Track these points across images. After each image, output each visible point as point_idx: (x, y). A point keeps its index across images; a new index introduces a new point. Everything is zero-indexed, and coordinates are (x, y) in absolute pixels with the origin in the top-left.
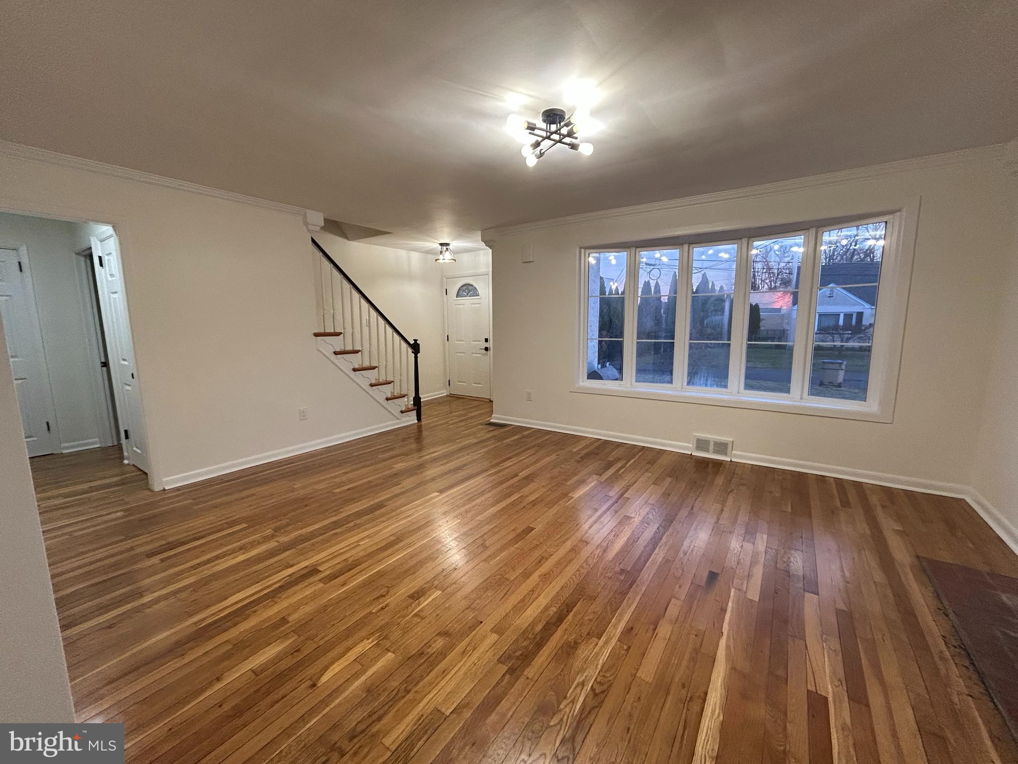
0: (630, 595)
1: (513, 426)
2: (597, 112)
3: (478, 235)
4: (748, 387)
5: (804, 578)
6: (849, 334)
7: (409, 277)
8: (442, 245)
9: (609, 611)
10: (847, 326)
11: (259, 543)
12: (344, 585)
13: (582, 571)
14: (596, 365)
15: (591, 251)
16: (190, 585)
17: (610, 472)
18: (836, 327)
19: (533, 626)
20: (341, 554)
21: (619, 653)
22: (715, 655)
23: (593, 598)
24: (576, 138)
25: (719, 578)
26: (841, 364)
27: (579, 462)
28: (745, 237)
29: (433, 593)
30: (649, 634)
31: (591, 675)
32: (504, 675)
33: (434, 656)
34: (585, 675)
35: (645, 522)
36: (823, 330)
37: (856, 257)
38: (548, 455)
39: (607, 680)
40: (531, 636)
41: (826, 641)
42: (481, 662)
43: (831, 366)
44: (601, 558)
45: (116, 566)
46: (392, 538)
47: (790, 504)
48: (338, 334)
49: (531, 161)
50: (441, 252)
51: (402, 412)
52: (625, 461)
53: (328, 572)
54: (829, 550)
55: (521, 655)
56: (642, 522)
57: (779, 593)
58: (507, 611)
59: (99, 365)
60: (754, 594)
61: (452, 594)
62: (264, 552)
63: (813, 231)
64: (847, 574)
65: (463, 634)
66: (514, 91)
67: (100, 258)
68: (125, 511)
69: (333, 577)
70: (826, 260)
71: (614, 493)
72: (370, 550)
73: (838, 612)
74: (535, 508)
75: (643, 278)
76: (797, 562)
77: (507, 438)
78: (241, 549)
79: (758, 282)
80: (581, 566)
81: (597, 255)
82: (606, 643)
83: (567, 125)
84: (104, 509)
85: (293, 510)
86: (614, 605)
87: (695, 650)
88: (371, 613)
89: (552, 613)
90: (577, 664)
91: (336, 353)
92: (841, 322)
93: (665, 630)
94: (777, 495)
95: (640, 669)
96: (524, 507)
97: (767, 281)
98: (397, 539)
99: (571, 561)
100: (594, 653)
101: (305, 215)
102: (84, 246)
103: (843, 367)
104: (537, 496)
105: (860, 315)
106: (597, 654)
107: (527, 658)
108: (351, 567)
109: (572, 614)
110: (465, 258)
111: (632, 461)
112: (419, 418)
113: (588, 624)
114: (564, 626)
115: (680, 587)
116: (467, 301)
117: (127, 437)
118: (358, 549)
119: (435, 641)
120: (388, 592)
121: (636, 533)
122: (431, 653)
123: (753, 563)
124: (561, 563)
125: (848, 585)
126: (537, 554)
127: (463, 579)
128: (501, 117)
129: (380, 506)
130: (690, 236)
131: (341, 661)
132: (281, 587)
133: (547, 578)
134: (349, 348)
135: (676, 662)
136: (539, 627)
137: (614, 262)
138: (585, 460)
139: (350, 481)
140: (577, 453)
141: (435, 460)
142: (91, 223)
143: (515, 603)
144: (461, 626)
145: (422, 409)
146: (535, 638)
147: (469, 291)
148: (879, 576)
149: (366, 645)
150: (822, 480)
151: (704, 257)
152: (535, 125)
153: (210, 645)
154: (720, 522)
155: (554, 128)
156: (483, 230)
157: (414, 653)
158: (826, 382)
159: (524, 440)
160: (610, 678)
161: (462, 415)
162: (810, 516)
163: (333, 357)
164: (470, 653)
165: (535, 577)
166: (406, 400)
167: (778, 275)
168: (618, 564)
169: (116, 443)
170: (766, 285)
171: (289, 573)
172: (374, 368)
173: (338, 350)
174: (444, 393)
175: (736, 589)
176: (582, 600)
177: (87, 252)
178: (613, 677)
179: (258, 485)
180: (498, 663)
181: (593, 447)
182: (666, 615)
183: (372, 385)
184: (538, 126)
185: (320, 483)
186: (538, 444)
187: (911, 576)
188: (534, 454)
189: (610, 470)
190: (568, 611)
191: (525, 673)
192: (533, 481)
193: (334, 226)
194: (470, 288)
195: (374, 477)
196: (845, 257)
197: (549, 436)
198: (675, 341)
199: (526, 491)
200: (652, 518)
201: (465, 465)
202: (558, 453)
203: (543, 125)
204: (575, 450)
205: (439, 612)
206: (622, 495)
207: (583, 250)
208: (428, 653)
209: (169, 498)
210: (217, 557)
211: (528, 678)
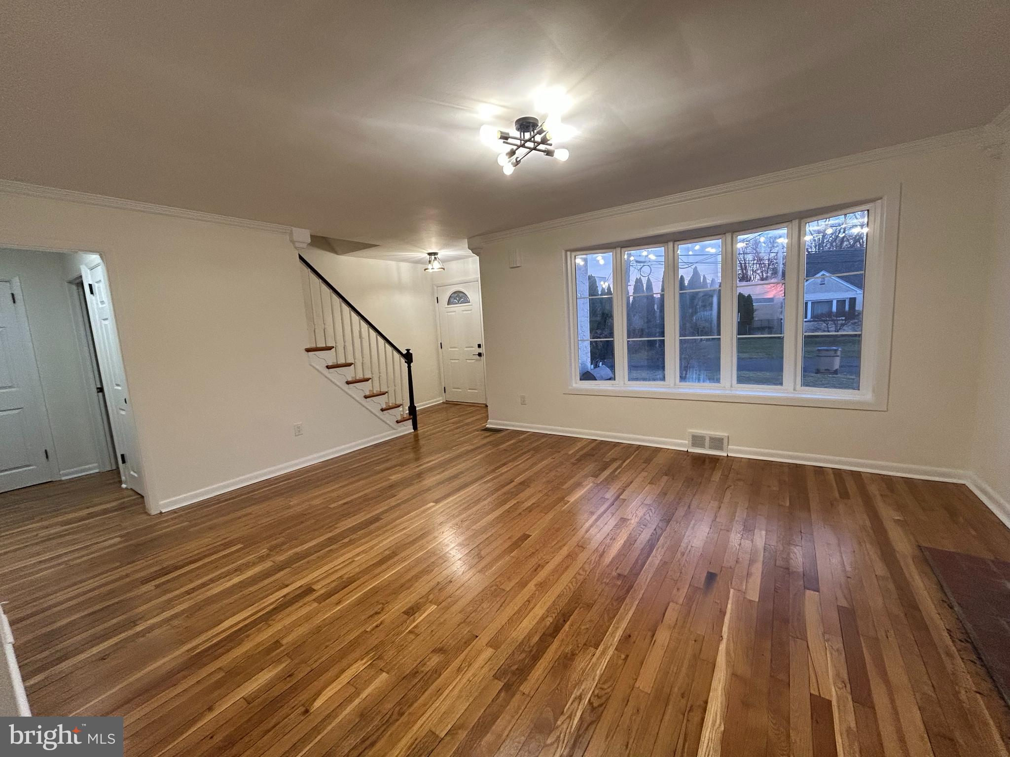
0: (627, 600)
1: (509, 431)
2: (568, 119)
3: (465, 243)
4: (741, 380)
5: (804, 575)
6: (843, 320)
7: (400, 287)
8: (430, 254)
9: (606, 618)
10: (841, 312)
11: (254, 564)
12: (339, 603)
13: (578, 577)
14: (590, 366)
15: (578, 253)
16: (183, 612)
17: (606, 473)
18: (830, 314)
19: (529, 638)
20: (336, 571)
21: (617, 664)
22: (715, 660)
23: (589, 607)
24: (551, 145)
25: (718, 578)
26: (836, 351)
27: (574, 464)
28: (728, 232)
29: (427, 609)
30: (647, 640)
31: (589, 687)
32: (499, 692)
33: (429, 675)
34: (583, 687)
35: (642, 523)
36: (816, 318)
37: (845, 243)
38: (543, 460)
39: (603, 692)
40: (527, 649)
41: (828, 640)
42: (476, 678)
43: (827, 353)
44: (598, 563)
45: (111, 593)
46: (387, 552)
47: (788, 498)
48: (330, 348)
49: (508, 170)
50: (430, 262)
51: (398, 422)
52: (621, 461)
53: (322, 592)
54: (828, 544)
55: (517, 669)
56: (639, 523)
57: (779, 591)
58: (504, 623)
59: (95, 390)
60: (754, 595)
61: (447, 608)
62: (259, 573)
63: (796, 222)
64: (848, 568)
65: (459, 649)
66: (485, 102)
67: (90, 286)
68: (121, 536)
69: (329, 595)
70: (815, 248)
71: (610, 495)
72: (364, 566)
73: (840, 609)
74: (531, 513)
75: (633, 277)
76: (798, 557)
77: (504, 443)
78: (236, 570)
79: (750, 273)
80: (578, 573)
81: (584, 256)
82: (603, 653)
83: (540, 133)
84: (101, 536)
85: (289, 528)
86: (611, 613)
87: (694, 656)
88: (366, 632)
89: (548, 624)
90: (575, 676)
91: (328, 367)
92: (834, 309)
93: (663, 636)
94: (775, 489)
95: (638, 679)
96: (520, 514)
97: (759, 272)
98: (393, 552)
99: (567, 567)
100: (591, 664)
101: (291, 234)
102: (75, 275)
103: (839, 353)
104: (534, 501)
105: (853, 301)
106: (595, 665)
107: (523, 672)
108: (345, 584)
109: (568, 623)
110: (454, 266)
111: (628, 461)
112: (415, 427)
113: (585, 633)
114: (561, 636)
115: (678, 589)
116: (458, 308)
117: (124, 461)
118: (353, 565)
119: (430, 659)
120: (383, 609)
121: (633, 536)
122: (425, 672)
123: (752, 562)
124: (557, 571)
125: (849, 579)
126: (533, 562)
127: (458, 592)
128: (475, 128)
129: (377, 519)
130: (674, 233)
131: (334, 684)
132: (274, 609)
133: (543, 586)
134: (342, 361)
135: (675, 671)
136: (536, 639)
137: (602, 262)
138: (583, 462)
139: (347, 495)
140: (575, 454)
141: (431, 469)
142: (80, 253)
143: (511, 615)
144: (456, 641)
145: (418, 418)
146: (531, 651)
147: (461, 298)
148: (880, 569)
149: (359, 667)
150: (819, 470)
151: (691, 253)
152: (508, 134)
153: (204, 673)
154: (717, 520)
155: (527, 135)
156: (470, 238)
157: (408, 672)
158: (822, 368)
159: (519, 444)
160: (609, 690)
161: (459, 422)
162: (809, 510)
163: (326, 372)
164: (465, 670)
165: (531, 586)
166: (401, 409)
167: (769, 265)
168: (615, 568)
169: (114, 468)
170: (757, 276)
171: (285, 594)
172: (367, 380)
173: (330, 364)
174: (440, 400)
175: (734, 589)
176: (578, 609)
177: (78, 281)
178: (611, 688)
179: (254, 504)
180: (493, 680)
181: (590, 448)
182: (664, 621)
183: (366, 397)
184: (511, 135)
185: (315, 498)
186: (533, 448)
187: (913, 568)
188: (529, 458)
189: (605, 472)
190: (564, 621)
191: (521, 688)
192: (529, 487)
193: (322, 242)
194: (461, 295)
195: (370, 490)
196: (834, 244)
197: (545, 439)
198: (666, 338)
199: (523, 496)
200: (649, 519)
201: (462, 473)
202: (553, 456)
203: (517, 134)
204: (570, 453)
205: (434, 627)
206: (618, 497)
207: (569, 253)
208: (423, 672)
209: (166, 521)
210: (212, 581)
211: (524, 693)
